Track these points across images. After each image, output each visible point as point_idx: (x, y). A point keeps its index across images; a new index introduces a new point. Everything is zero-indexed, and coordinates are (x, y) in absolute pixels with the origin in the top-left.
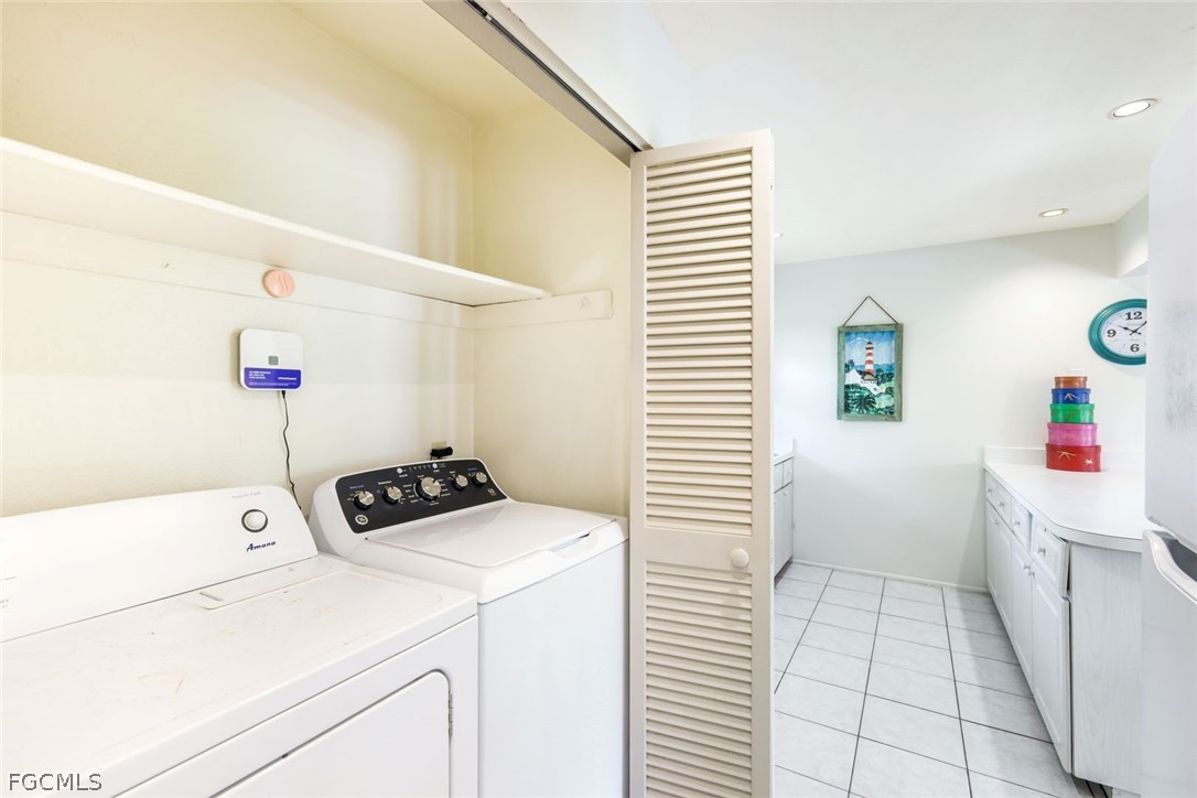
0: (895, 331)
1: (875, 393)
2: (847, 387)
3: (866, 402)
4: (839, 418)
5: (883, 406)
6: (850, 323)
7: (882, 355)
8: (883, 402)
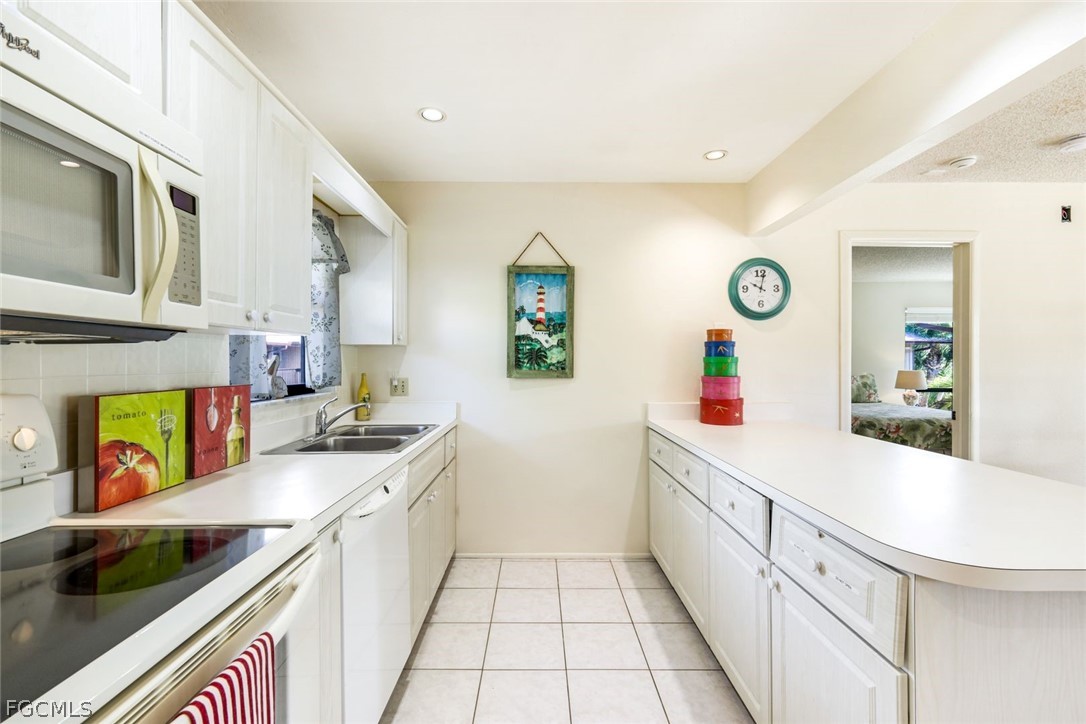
0: (564, 275)
1: (547, 346)
2: (518, 338)
3: (537, 356)
4: (509, 375)
5: (554, 361)
6: (521, 263)
7: (554, 303)
8: (555, 356)
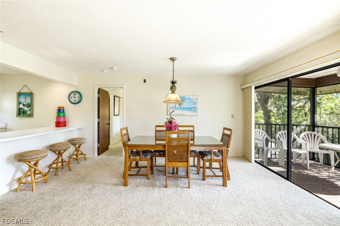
0: (31, 95)
1: (27, 110)
2: (20, 108)
3: (24, 113)
4: (17, 117)
5: (29, 114)
6: (21, 92)
7: (28, 101)
8: (29, 113)
